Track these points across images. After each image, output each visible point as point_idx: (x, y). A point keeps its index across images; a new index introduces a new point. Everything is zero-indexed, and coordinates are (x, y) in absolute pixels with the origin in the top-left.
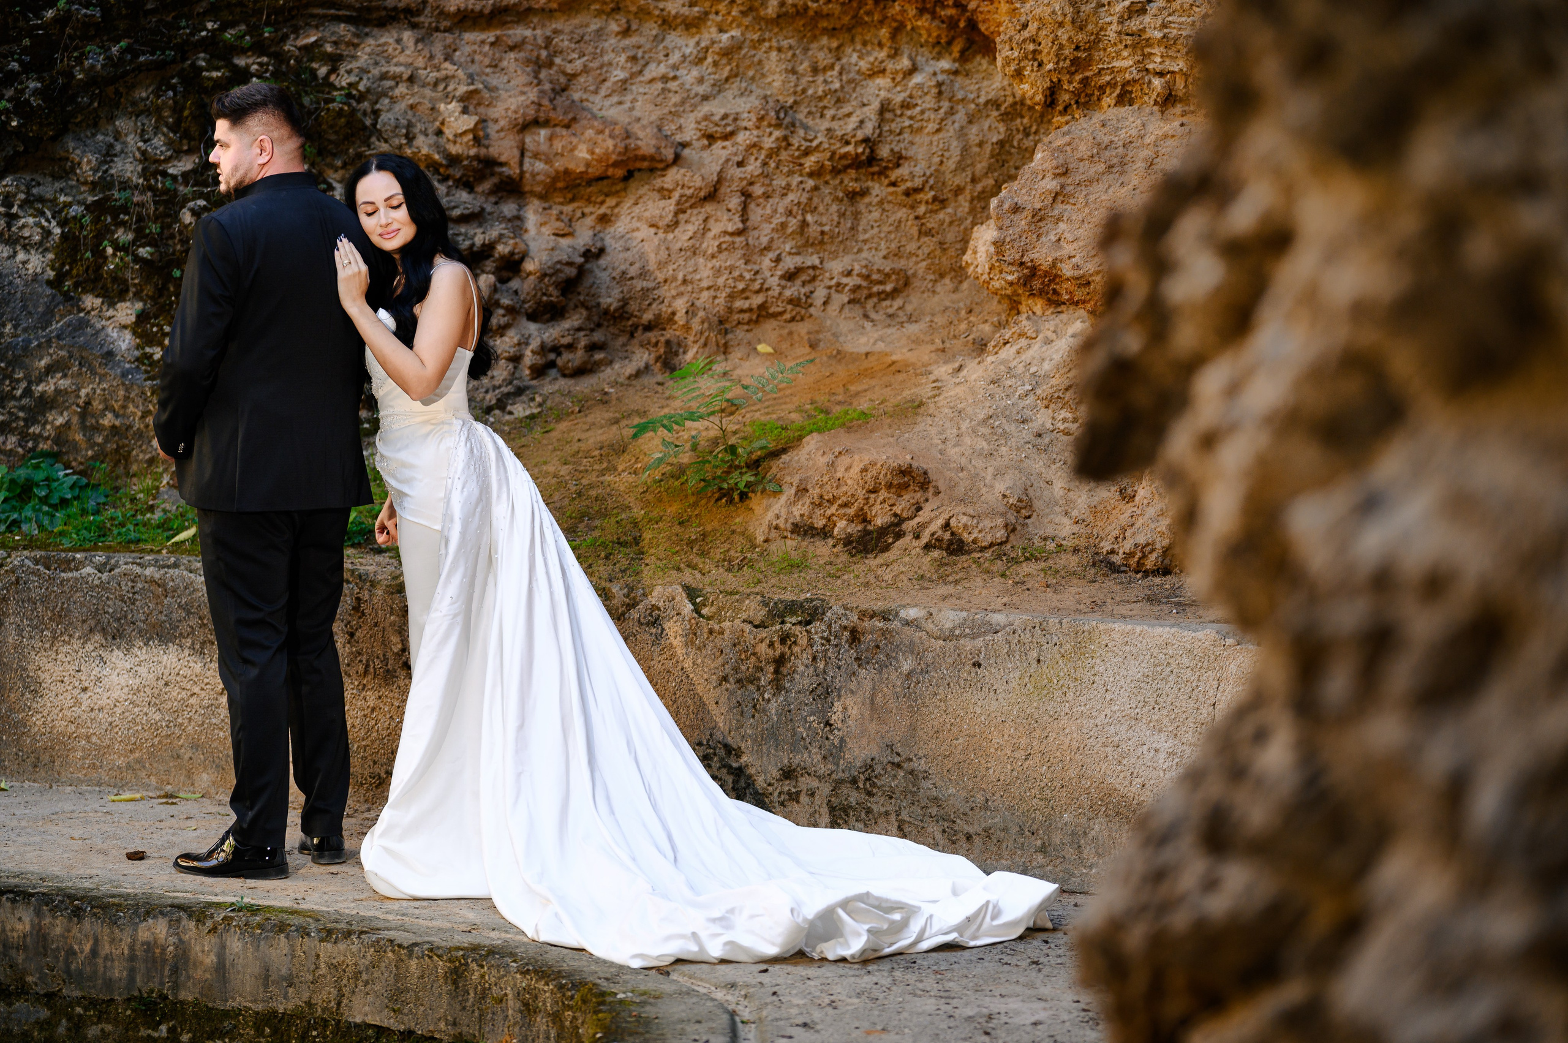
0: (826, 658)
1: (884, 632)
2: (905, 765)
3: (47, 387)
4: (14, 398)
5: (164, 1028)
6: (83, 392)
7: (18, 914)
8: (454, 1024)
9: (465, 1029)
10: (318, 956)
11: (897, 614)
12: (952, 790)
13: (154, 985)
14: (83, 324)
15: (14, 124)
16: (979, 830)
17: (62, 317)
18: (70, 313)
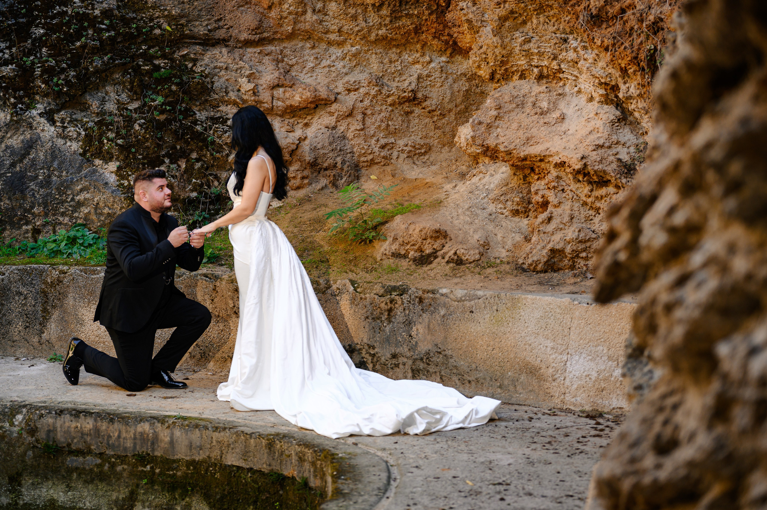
0: (409, 310)
1: (433, 299)
2: (443, 353)
3: (80, 197)
4: (67, 202)
5: (148, 467)
6: (96, 199)
7: (87, 421)
8: (270, 465)
9: (274, 467)
10: (212, 438)
11: (438, 291)
12: (462, 363)
13: (144, 449)
14: (95, 171)
15: (65, 89)
16: (474, 379)
17: (86, 168)
18: (89, 166)
